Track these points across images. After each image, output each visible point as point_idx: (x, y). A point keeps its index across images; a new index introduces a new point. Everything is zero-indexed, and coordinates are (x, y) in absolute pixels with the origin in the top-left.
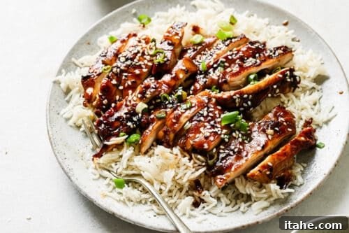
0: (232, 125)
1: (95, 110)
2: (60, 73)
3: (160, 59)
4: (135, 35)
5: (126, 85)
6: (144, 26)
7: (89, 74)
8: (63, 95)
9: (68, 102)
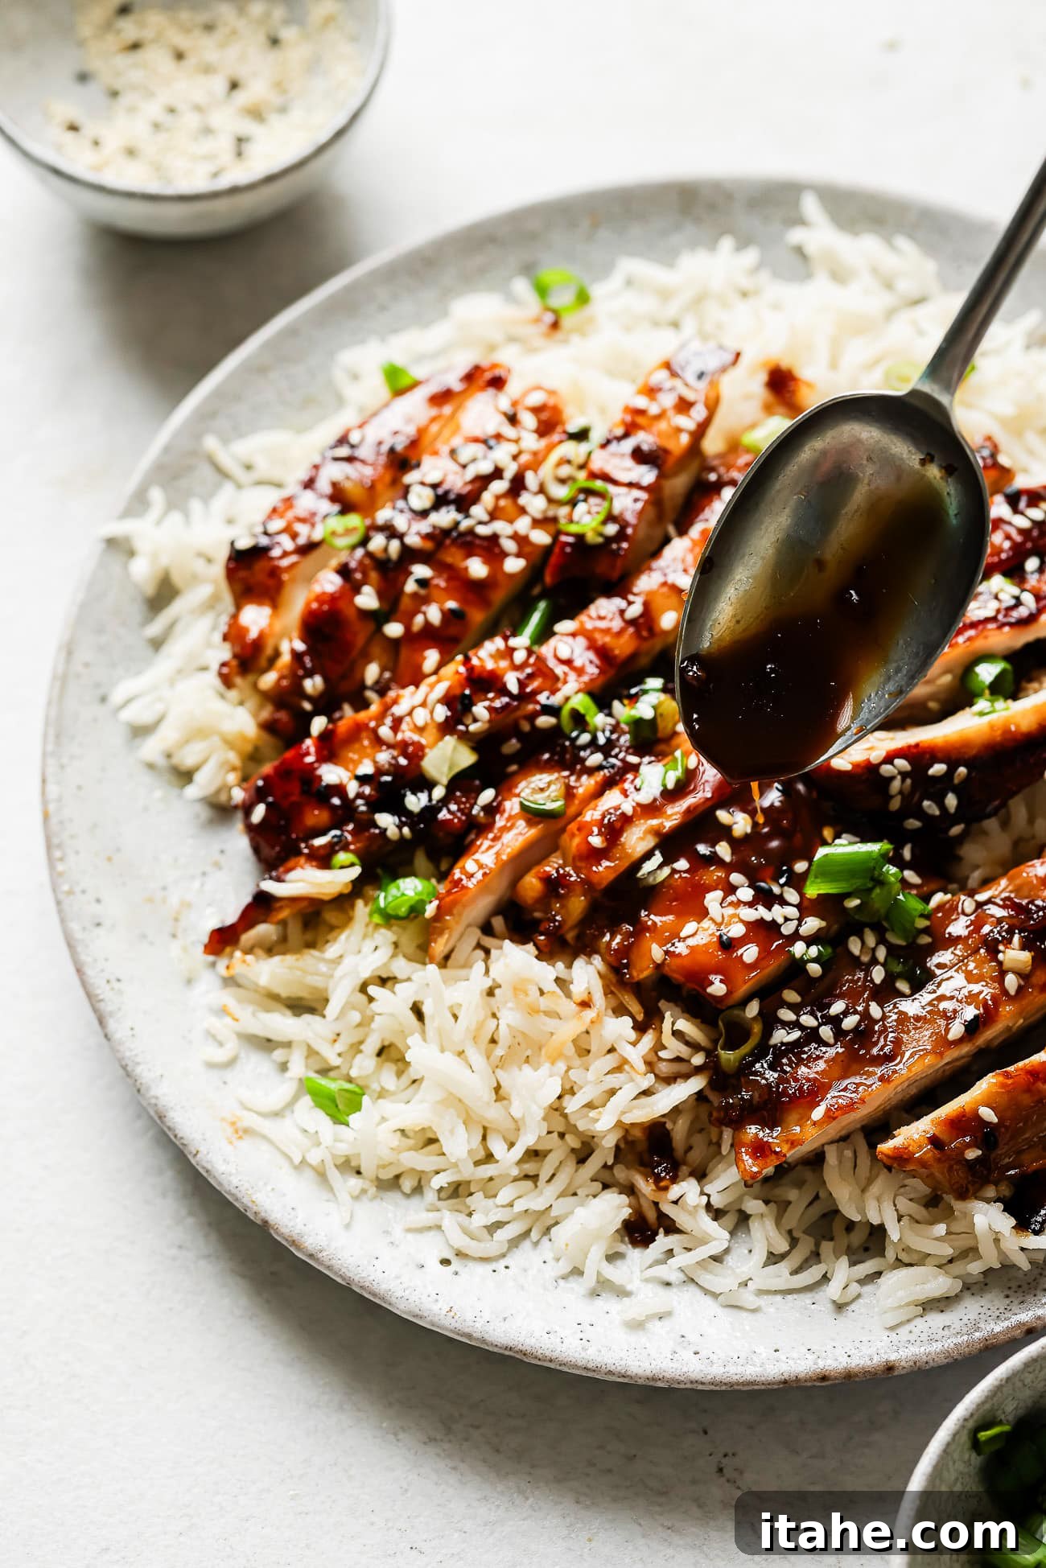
0: (854, 903)
1: (266, 713)
2: (138, 503)
3: (586, 520)
4: (497, 383)
5: (419, 620)
6: (555, 325)
7: (264, 541)
8: (136, 610)
9: (157, 644)
